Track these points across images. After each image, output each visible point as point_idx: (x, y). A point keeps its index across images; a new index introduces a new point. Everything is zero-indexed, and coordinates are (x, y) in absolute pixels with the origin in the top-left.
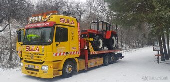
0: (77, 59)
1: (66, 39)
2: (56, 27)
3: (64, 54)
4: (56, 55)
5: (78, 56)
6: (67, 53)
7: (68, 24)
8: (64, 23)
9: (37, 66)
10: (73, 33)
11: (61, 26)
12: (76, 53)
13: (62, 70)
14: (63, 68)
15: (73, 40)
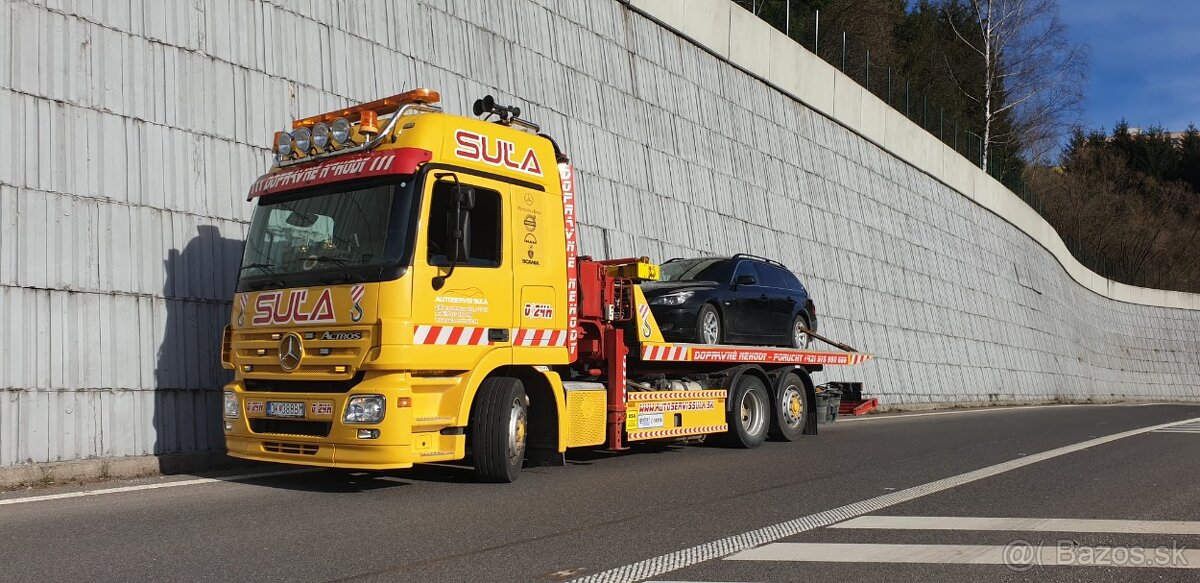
0: (554, 378)
1: (487, 251)
2: (430, 179)
3: (474, 340)
4: (431, 338)
5: (564, 358)
6: (498, 335)
7: (500, 168)
8: (479, 164)
9: (317, 406)
10: (531, 222)
11: (463, 178)
12: (553, 342)
13: (467, 430)
14: (470, 421)
15: (531, 260)
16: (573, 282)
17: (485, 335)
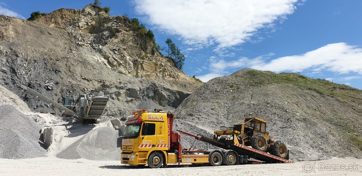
0: (165, 153)
1: (153, 133)
3: (149, 146)
4: (142, 146)
5: (167, 149)
6: (153, 146)
7: (156, 120)
8: (151, 120)
10: (161, 127)
11: (146, 122)
12: (165, 146)
13: (148, 160)
14: (148, 158)
15: (160, 133)
16: (169, 137)
17: (151, 146)
